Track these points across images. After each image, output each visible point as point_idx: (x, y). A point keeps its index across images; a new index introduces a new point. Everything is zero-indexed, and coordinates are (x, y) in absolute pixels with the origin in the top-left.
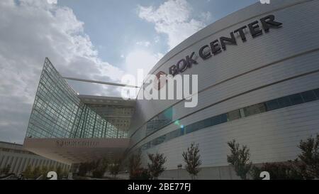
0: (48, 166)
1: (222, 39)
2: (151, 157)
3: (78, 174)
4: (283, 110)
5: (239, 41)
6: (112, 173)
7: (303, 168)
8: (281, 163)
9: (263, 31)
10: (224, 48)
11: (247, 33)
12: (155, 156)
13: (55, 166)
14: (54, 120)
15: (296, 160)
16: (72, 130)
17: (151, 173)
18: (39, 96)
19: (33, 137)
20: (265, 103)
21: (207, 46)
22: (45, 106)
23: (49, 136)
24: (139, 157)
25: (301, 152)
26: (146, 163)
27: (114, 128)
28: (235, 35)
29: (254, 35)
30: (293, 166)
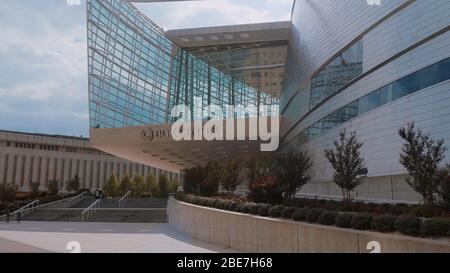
18: (93, 48)
19: (102, 126)
22: (109, 65)
23: (129, 122)
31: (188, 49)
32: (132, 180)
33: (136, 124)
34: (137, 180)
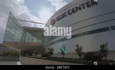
0: (12, 51)
1: (76, 7)
2: (49, 49)
3: (23, 54)
4: (96, 34)
5: (82, 8)
6: (35, 54)
7: (101, 54)
8: (93, 52)
9: (91, 5)
10: (77, 11)
11: (85, 6)
12: (50, 49)
13: (15, 51)
14: (14, 35)
15: (99, 51)
16: (20, 39)
17: (49, 54)
18: (7, 26)
19: (6, 41)
20: (90, 32)
21: (70, 10)
22: (10, 30)
23: (12, 41)
24: (45, 49)
25: (100, 48)
26: (47, 51)
27: (36, 39)
28: (81, 6)
29: (88, 7)
30: (97, 53)
31: (26, 30)
32: (9, 52)
33: (14, 41)
34: (11, 52)
